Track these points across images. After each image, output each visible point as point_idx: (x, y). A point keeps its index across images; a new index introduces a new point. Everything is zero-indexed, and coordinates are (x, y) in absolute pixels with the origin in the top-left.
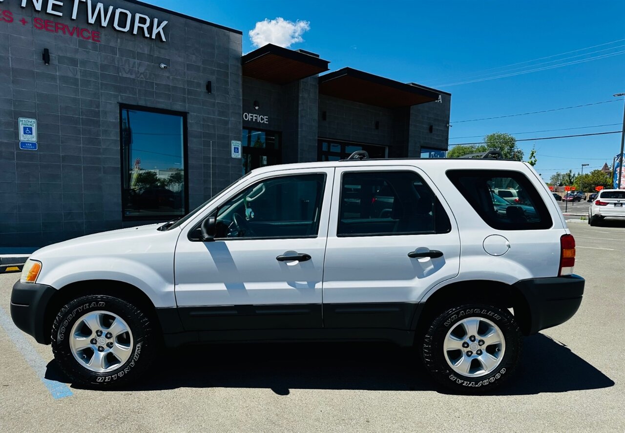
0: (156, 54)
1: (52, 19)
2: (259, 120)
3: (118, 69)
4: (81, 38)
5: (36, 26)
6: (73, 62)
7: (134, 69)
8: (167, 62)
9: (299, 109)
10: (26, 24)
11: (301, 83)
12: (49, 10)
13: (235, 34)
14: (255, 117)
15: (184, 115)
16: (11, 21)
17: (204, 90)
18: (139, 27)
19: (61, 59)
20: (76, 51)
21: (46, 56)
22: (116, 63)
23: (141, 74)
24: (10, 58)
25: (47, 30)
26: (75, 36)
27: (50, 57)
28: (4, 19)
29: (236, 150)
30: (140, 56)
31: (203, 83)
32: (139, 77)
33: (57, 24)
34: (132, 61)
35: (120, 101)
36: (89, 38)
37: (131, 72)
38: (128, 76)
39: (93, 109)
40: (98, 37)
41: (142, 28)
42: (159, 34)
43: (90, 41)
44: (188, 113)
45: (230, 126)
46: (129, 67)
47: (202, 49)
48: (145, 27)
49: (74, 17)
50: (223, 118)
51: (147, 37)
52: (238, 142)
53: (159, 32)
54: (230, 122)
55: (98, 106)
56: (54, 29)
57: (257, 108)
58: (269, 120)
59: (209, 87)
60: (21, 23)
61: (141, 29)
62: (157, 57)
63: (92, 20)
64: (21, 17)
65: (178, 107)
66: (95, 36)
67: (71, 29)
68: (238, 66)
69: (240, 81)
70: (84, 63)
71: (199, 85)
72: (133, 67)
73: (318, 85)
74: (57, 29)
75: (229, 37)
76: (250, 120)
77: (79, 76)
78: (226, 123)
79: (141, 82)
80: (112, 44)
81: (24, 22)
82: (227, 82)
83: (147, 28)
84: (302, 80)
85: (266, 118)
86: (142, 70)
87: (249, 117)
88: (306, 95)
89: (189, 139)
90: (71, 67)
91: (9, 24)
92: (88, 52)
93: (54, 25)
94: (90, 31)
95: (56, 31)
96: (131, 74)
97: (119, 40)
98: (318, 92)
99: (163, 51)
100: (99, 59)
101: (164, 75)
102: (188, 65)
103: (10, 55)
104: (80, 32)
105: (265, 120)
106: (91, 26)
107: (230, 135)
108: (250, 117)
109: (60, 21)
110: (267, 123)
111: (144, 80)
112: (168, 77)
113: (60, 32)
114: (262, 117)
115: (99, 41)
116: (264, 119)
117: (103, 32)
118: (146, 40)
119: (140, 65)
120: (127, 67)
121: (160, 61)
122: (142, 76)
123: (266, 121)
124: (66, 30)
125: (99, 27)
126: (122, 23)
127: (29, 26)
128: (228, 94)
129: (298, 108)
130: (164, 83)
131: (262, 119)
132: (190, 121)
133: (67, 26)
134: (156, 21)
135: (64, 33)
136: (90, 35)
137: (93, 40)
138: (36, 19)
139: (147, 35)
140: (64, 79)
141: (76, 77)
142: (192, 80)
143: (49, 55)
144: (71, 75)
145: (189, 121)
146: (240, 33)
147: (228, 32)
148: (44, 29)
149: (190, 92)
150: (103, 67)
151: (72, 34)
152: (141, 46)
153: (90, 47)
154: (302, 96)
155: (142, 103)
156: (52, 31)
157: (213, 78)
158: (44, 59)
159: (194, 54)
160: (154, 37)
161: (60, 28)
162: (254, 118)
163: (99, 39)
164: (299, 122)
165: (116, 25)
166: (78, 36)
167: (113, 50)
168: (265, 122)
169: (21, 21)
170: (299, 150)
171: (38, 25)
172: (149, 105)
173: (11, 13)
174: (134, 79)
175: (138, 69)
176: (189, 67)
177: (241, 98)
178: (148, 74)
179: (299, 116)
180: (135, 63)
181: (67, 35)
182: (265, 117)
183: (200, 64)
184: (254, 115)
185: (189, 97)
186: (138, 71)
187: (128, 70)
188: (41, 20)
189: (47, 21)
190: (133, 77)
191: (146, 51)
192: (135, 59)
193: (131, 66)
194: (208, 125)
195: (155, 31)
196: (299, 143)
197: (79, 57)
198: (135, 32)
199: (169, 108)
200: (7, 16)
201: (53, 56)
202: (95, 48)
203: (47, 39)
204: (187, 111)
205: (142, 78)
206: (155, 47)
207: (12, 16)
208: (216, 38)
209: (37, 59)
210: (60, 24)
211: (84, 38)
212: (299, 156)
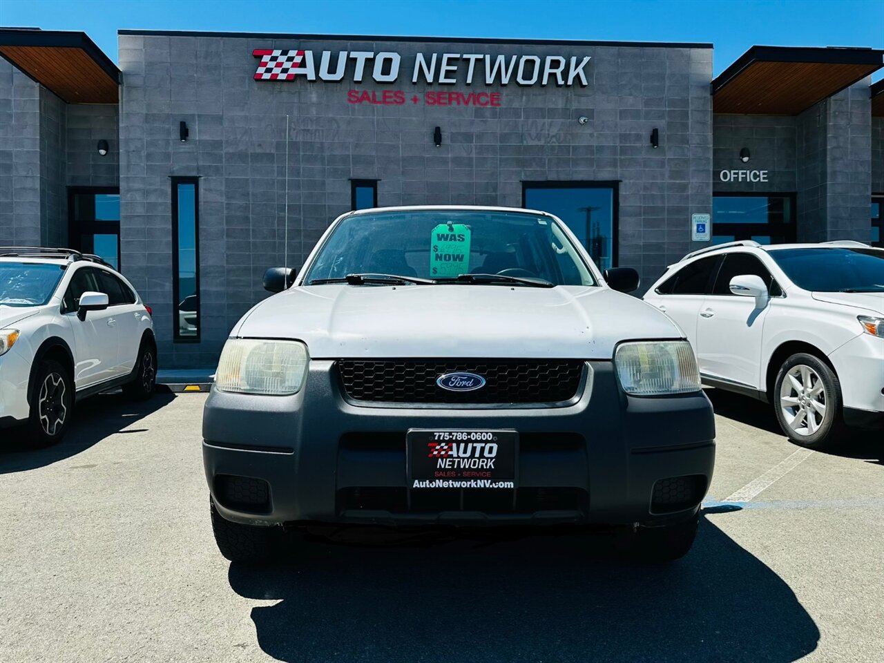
0: (574, 106)
1: (445, 89)
2: (750, 177)
3: (521, 137)
4: (478, 106)
5: (428, 103)
6: (468, 137)
7: (544, 132)
8: (590, 114)
9: (829, 147)
10: (418, 102)
11: (832, 102)
12: (442, 80)
13: (700, 49)
14: (743, 174)
15: (614, 185)
16: (403, 101)
17: (646, 142)
18: (550, 74)
19: (454, 137)
20: (472, 123)
21: (437, 137)
22: (521, 129)
23: (553, 136)
24: (400, 146)
25: (440, 103)
26: (471, 105)
27: (442, 137)
28: (395, 101)
29: (701, 228)
30: (552, 113)
31: (646, 134)
32: (549, 143)
33: (450, 95)
34: (540, 121)
35: (523, 178)
36: (487, 103)
37: (538, 137)
38: (536, 143)
39: (489, 193)
40: (498, 99)
41: (555, 74)
42: (577, 77)
43: (489, 106)
44: (621, 181)
45: (690, 192)
46: (536, 130)
47: (643, 85)
48: (558, 72)
49: (469, 80)
50: (678, 181)
51: (561, 86)
52: (704, 215)
53: (578, 74)
54: (690, 186)
55: (495, 190)
56: (447, 101)
57: (746, 159)
58: (770, 176)
59: (654, 138)
60: (413, 102)
61: (553, 76)
62: (576, 109)
63: (490, 80)
64: (412, 96)
65: (605, 175)
66: (494, 99)
67: (466, 97)
68: (705, 97)
69: (709, 119)
70: (480, 136)
71: (638, 137)
72: (541, 130)
73: (870, 101)
74: (450, 100)
75: (689, 57)
76: (732, 180)
77: (474, 155)
78: (684, 187)
79: (553, 148)
80: (516, 105)
81: (415, 100)
82: (685, 126)
83: (562, 72)
84: (833, 98)
85: (764, 174)
86: (554, 131)
87: (731, 176)
88: (842, 122)
89: (622, 219)
90: (465, 145)
91: (401, 107)
92: (485, 122)
93: (447, 96)
94: (489, 95)
95: (450, 103)
96: (539, 140)
97: (524, 98)
98: (870, 113)
99: (583, 99)
100: (499, 129)
101: (585, 132)
102: (621, 112)
103: (401, 142)
104: (476, 98)
105: (762, 176)
106: (490, 87)
107: (690, 205)
108: (733, 176)
109: (453, 89)
110: (767, 181)
111: (557, 144)
112: (591, 135)
113: (454, 103)
114: (755, 173)
115: (499, 105)
116: (759, 176)
117: (505, 92)
118: (560, 89)
119: (551, 125)
120: (533, 132)
121: (579, 114)
122: (554, 140)
123: (764, 178)
124: (461, 100)
125: (499, 87)
126: (528, 75)
127: (421, 103)
128: (688, 143)
129: (826, 146)
130: (585, 143)
131: (756, 176)
132: (624, 193)
133: (462, 95)
134: (574, 60)
135: (459, 103)
136: (489, 99)
137: (492, 104)
138: (428, 95)
139: (561, 82)
140: (458, 161)
141: (471, 156)
142: (628, 132)
143: (441, 135)
144: (464, 154)
145: (622, 192)
146: (710, 46)
147: (688, 49)
148: (436, 104)
149: (624, 151)
150: (504, 137)
151: (467, 103)
152: (554, 100)
153: (488, 114)
154: (834, 125)
155: (552, 177)
156: (444, 104)
157: (661, 124)
158: (435, 140)
159: (631, 95)
160: (570, 82)
161: (454, 99)
162: (740, 176)
163: (500, 102)
164: (829, 170)
165: (520, 80)
166: (474, 103)
167: (516, 113)
168: (762, 180)
169: (412, 99)
170: (828, 218)
171: (431, 101)
172: (563, 177)
173: (403, 93)
174: (543, 146)
175: (548, 130)
176: (623, 114)
177: (710, 146)
178: (562, 135)
179: (828, 159)
180: (544, 124)
181: (462, 105)
182: (762, 172)
183: (640, 107)
184: (740, 172)
185: (622, 157)
186: (549, 134)
187: (535, 135)
188: (433, 93)
189: (439, 94)
190: (542, 143)
191: (560, 104)
192: (544, 118)
193: (539, 129)
194: (653, 195)
195: (572, 74)
196: (828, 205)
197: (475, 130)
198: (545, 82)
199: (591, 179)
200: (398, 97)
201: (445, 135)
202: (494, 115)
203: (440, 115)
204: (619, 179)
205: (554, 142)
206: (573, 97)
207: (404, 97)
208: (668, 64)
209: (428, 140)
210: (454, 93)
211: (482, 104)
212: (829, 229)
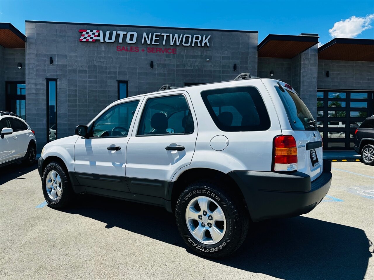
0: (205, 54)
1: (155, 47)
3: (184, 66)
4: (167, 53)
6: (164, 65)
7: (193, 64)
8: (211, 58)
9: (301, 72)
11: (303, 54)
12: (153, 43)
13: (253, 33)
16: (138, 51)
17: (232, 69)
18: (195, 42)
19: (158, 65)
20: (165, 60)
21: (152, 65)
22: (184, 63)
23: (197, 66)
25: (153, 52)
26: (165, 53)
27: (154, 65)
28: (135, 51)
30: (196, 57)
31: (232, 66)
32: (195, 68)
33: (157, 49)
34: (191, 60)
35: (185, 81)
36: (171, 52)
37: (191, 66)
38: (190, 68)
41: (197, 42)
42: (206, 43)
43: (172, 54)
46: (190, 63)
47: (231, 47)
48: (198, 41)
49: (164, 44)
51: (199, 46)
53: (206, 42)
56: (155, 51)
57: (272, 75)
59: (235, 67)
61: (196, 43)
63: (172, 44)
64: (142, 49)
66: (174, 51)
67: (163, 50)
68: (255, 52)
69: (256, 60)
70: (168, 65)
71: (229, 67)
72: (192, 63)
73: (317, 54)
74: (157, 51)
75: (249, 36)
77: (166, 72)
79: (196, 70)
80: (182, 53)
81: (143, 50)
82: (247, 63)
83: (200, 41)
84: (303, 53)
86: (197, 64)
88: (307, 62)
90: (162, 68)
91: (137, 53)
92: (170, 60)
93: (156, 49)
94: (172, 49)
96: (191, 67)
97: (185, 51)
98: (317, 59)
99: (208, 52)
100: (176, 63)
101: (208, 65)
102: (222, 57)
103: (137, 67)
104: (167, 50)
106: (172, 47)
109: (158, 47)
112: (211, 66)
113: (158, 52)
115: (176, 53)
117: (178, 48)
118: (199, 48)
119: (196, 61)
120: (189, 64)
121: (206, 57)
122: (197, 67)
124: (161, 51)
125: (176, 46)
126: (187, 42)
127: (145, 52)
128: (248, 69)
130: (208, 69)
133: (161, 49)
134: (204, 36)
135: (160, 52)
136: (172, 51)
137: (173, 53)
138: (148, 49)
139: (199, 45)
140: (160, 74)
142: (225, 65)
143: (153, 64)
144: (162, 72)
146: (257, 32)
147: (249, 33)
148: (151, 52)
149: (223, 72)
150: (178, 66)
151: (163, 52)
152: (197, 52)
153: (171, 57)
154: (304, 63)
155: (196, 81)
156: (155, 52)
157: (238, 62)
159: (226, 50)
160: (203, 45)
163: (176, 52)
164: (301, 80)
165: (183, 44)
166: (166, 52)
167: (182, 56)
171: (149, 51)
172: (200, 82)
173: (138, 48)
174: (192, 70)
175: (195, 64)
176: (223, 58)
177: (257, 70)
178: (200, 65)
179: (301, 76)
180: (193, 61)
181: (161, 53)
183: (230, 55)
185: (223, 75)
186: (195, 65)
187: (189, 65)
188: (150, 48)
189: (153, 48)
190: (192, 68)
191: (199, 54)
192: (193, 59)
193: (191, 63)
195: (204, 42)
196: (301, 94)
197: (167, 62)
198: (193, 45)
200: (137, 49)
201: (155, 64)
202: (174, 57)
203: (153, 57)
205: (197, 68)
206: (204, 51)
208: (241, 39)
209: (148, 66)
210: (159, 48)
211: (169, 53)
